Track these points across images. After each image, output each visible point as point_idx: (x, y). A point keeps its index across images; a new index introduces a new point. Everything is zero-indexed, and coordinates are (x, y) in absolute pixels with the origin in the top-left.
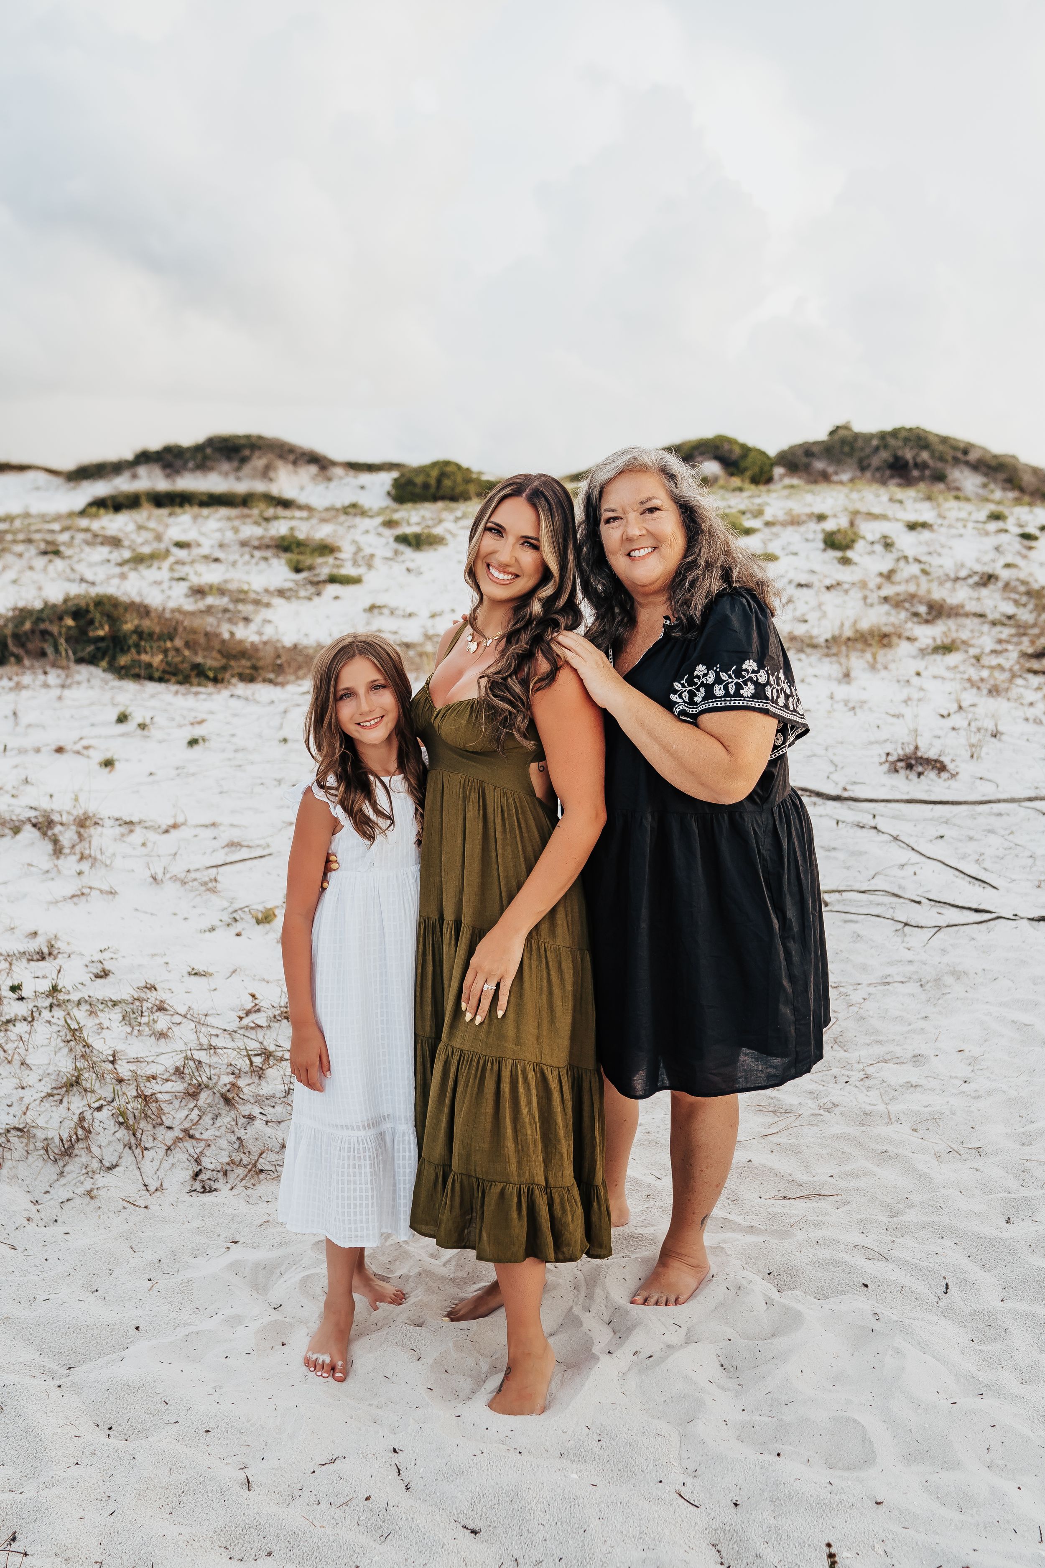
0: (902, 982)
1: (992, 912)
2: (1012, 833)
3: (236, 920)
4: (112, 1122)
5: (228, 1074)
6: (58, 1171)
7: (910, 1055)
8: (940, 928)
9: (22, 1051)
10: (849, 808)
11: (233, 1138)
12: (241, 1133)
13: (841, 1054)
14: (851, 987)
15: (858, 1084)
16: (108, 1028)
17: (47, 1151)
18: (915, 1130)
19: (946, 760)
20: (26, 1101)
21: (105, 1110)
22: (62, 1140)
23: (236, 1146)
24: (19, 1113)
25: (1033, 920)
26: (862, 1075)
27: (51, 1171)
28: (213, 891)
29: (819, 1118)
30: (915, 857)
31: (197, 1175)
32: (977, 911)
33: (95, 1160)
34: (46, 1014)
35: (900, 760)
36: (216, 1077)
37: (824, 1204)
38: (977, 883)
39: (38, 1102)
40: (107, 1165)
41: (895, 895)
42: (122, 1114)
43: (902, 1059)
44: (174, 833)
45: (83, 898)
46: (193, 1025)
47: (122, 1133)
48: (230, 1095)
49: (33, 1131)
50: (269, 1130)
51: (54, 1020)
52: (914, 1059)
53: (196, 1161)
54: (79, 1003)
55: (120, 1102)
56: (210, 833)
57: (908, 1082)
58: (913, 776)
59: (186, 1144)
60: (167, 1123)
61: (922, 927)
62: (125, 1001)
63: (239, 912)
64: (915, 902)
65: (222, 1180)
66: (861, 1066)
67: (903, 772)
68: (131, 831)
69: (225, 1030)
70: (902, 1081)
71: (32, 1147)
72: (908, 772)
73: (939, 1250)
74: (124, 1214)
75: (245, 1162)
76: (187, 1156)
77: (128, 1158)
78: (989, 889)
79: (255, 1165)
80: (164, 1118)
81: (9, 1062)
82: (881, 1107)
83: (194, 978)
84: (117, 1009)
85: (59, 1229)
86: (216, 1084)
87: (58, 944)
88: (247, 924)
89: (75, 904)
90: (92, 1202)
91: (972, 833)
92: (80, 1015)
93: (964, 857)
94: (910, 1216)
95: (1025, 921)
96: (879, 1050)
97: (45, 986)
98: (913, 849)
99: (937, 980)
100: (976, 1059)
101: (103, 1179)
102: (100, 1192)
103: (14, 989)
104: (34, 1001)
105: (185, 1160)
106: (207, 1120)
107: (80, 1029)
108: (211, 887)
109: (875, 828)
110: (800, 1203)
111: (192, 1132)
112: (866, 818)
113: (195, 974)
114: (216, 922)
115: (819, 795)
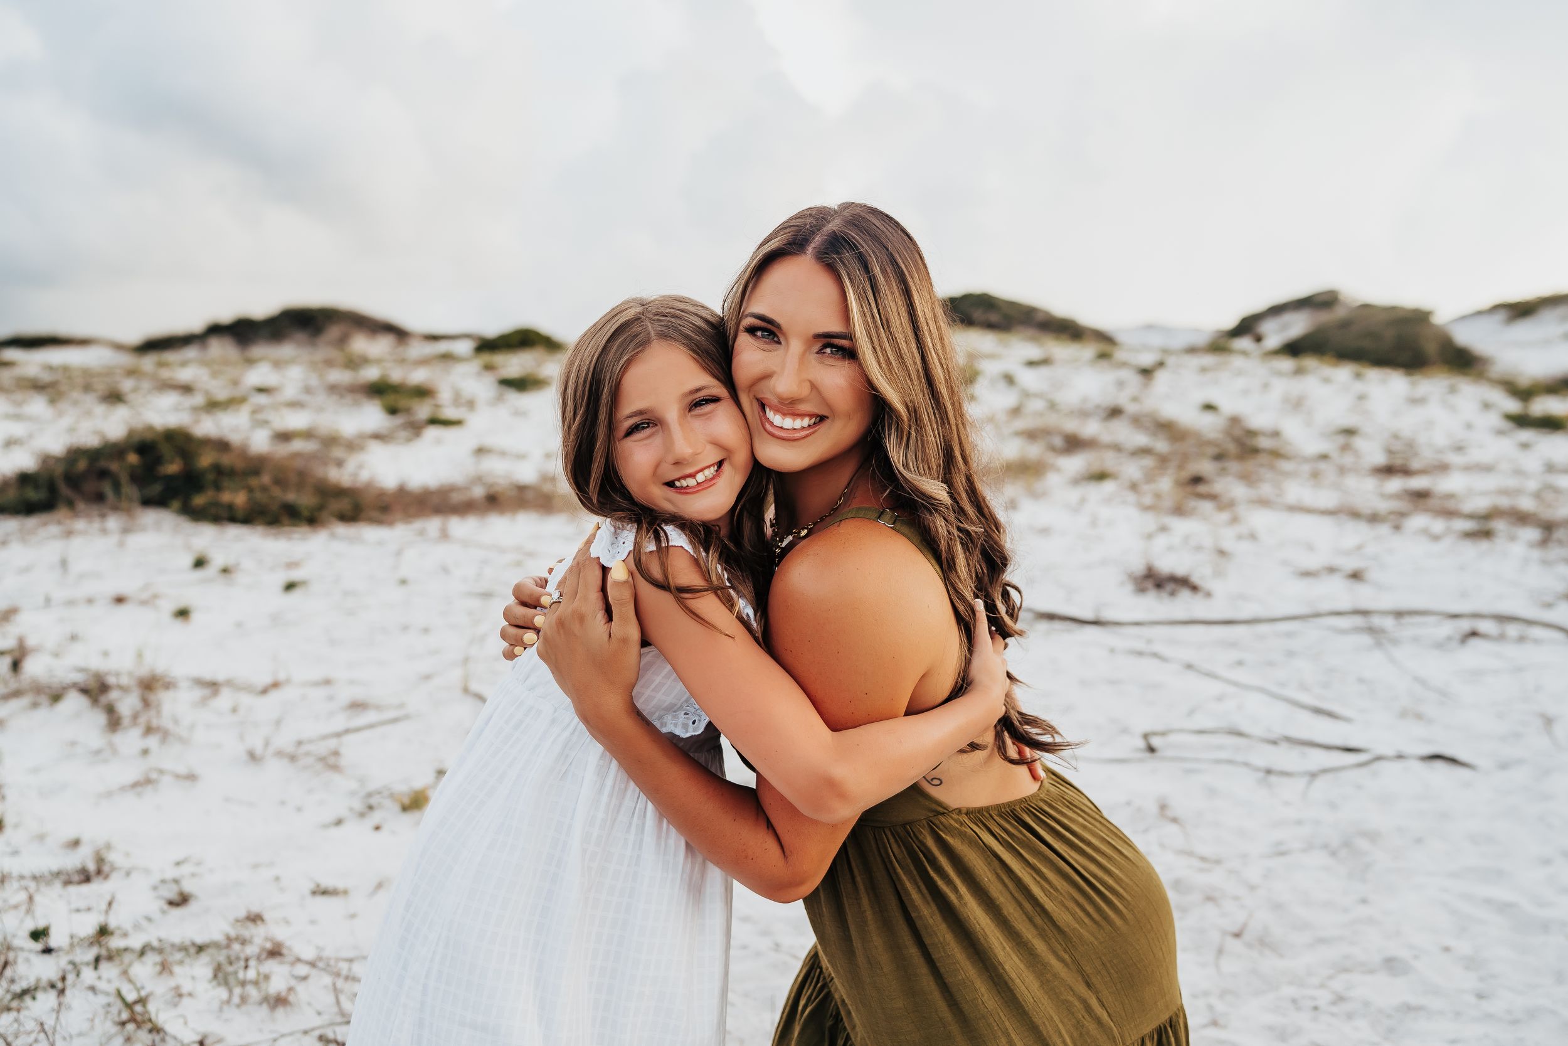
1: (1365, 752)
3: (371, 808)
8: (1311, 775)
16: (190, 995)
19: (1194, 578)
25: (1422, 759)
28: (335, 768)
32: (1345, 750)
34: (88, 975)
35: (1144, 579)
38: (1323, 715)
41: (1237, 734)
44: (274, 696)
45: (149, 787)
46: (327, 980)
51: (102, 985)
54: (142, 953)
56: (322, 692)
58: (1165, 595)
61: (1288, 774)
62: (216, 945)
63: (375, 796)
64: (1270, 743)
67: (1150, 593)
68: (216, 694)
72: (1157, 592)
78: (1341, 722)
83: (321, 900)
84: (205, 958)
87: (112, 857)
88: (388, 813)
89: (138, 796)
92: (143, 974)
95: (1416, 761)
97: (87, 926)
98: (1219, 678)
103: (37, 935)
104: (68, 953)
107: (142, 1001)
108: (331, 762)
109: (1156, 655)
112: (1140, 645)
113: (323, 892)
114: (343, 812)
115: (1072, 619)
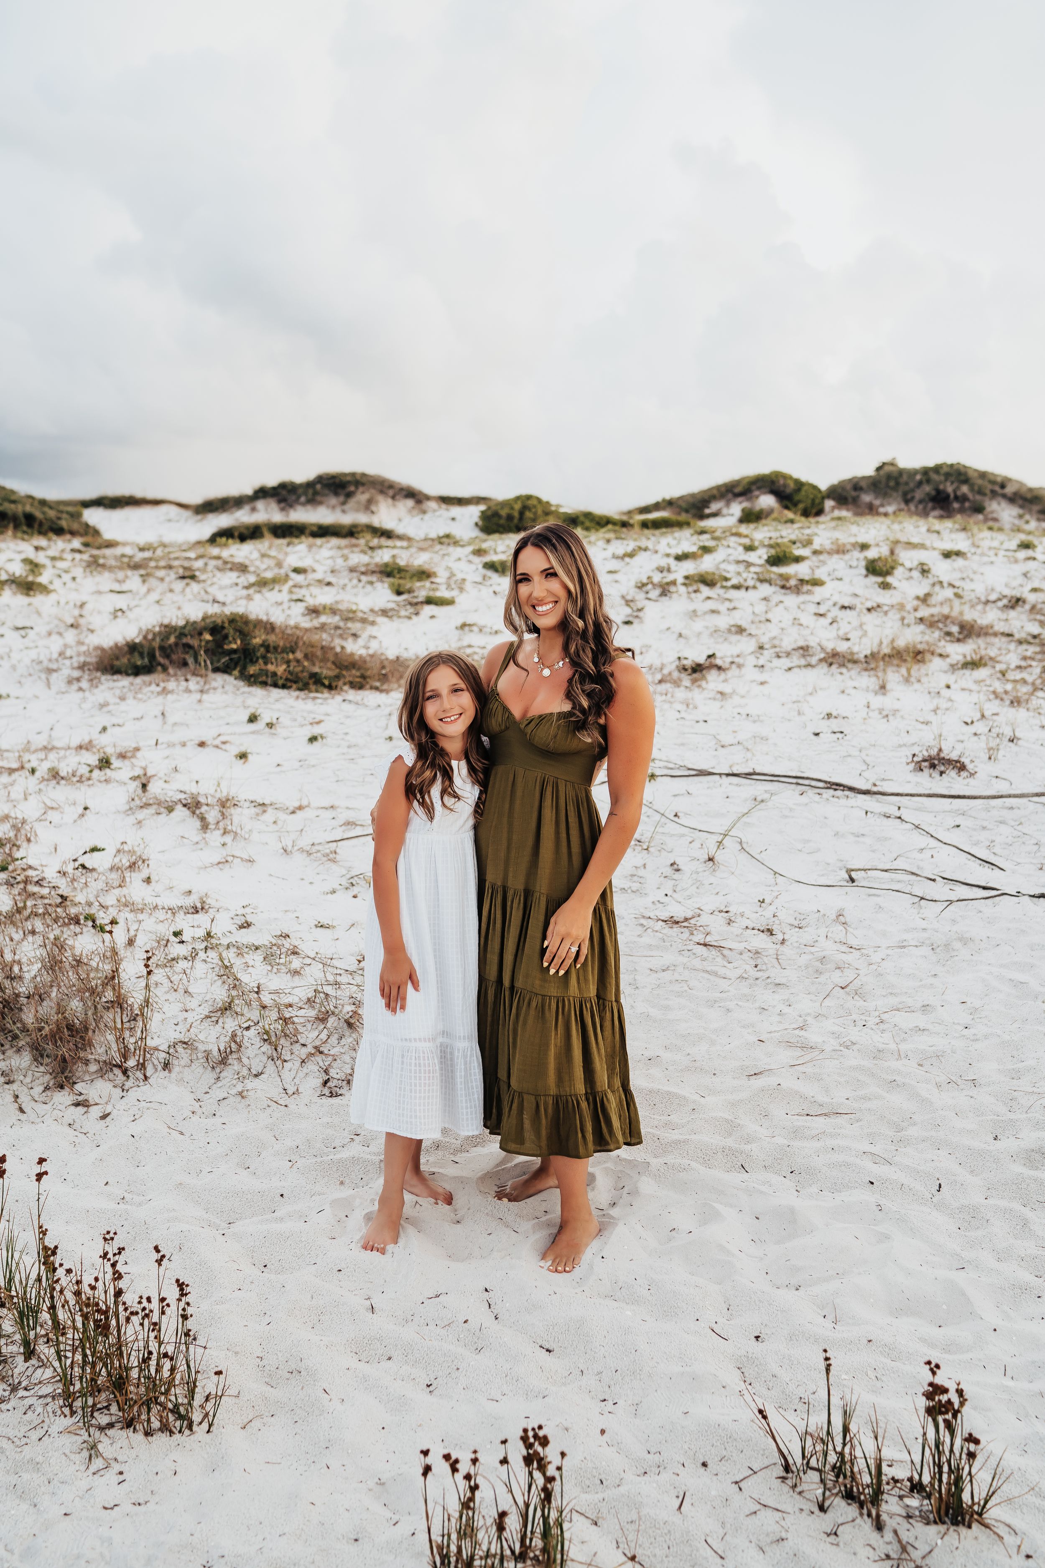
0: (916, 946)
1: (998, 890)
2: (1021, 824)
3: (353, 885)
4: (258, 1039)
5: (350, 1004)
6: (216, 1077)
7: (919, 1005)
8: (951, 902)
9: (185, 981)
10: (878, 801)
13: (861, 1003)
14: (872, 950)
15: (874, 1027)
16: (253, 966)
17: (207, 1059)
18: (921, 1065)
19: (966, 761)
20: (189, 1021)
21: (252, 1029)
22: (219, 1050)
24: (184, 1030)
25: (1033, 896)
26: (877, 1020)
27: (210, 1076)
28: (334, 861)
29: (839, 1053)
30: (933, 843)
31: (326, 1083)
32: (985, 888)
33: (244, 1069)
35: (925, 760)
36: (341, 1007)
37: (840, 1120)
38: (987, 865)
39: (199, 1022)
40: (255, 1072)
41: (913, 874)
42: (267, 1033)
43: (912, 1009)
44: (299, 814)
45: (227, 865)
46: (320, 966)
47: (266, 1048)
48: (352, 1021)
49: (196, 1044)
51: (209, 960)
52: (923, 1008)
54: (228, 947)
55: (265, 1024)
56: (330, 814)
57: (917, 1027)
58: (936, 774)
59: (317, 1058)
60: (302, 1041)
61: (936, 901)
62: (265, 946)
63: (357, 878)
64: (931, 879)
65: (346, 1088)
66: (877, 1013)
67: (927, 771)
68: (264, 811)
69: (347, 971)
70: (912, 1026)
71: (194, 1057)
72: (932, 770)
73: (935, 1158)
74: (269, 1110)
76: (318, 1068)
77: (271, 1068)
78: (997, 870)
80: (299, 1037)
81: (175, 990)
82: (893, 1046)
83: (320, 930)
84: (259, 952)
85: (218, 1120)
86: (341, 1011)
87: (208, 901)
88: (362, 888)
89: (221, 869)
90: (243, 1100)
91: (985, 824)
92: (230, 955)
93: (976, 844)
94: (912, 1132)
95: (1027, 897)
96: (893, 1001)
97: (201, 933)
98: (932, 836)
99: (946, 945)
100: (976, 1009)
101: (251, 1084)
102: (249, 1093)
103: (176, 934)
104: (192, 944)
105: (316, 1070)
106: (334, 1040)
107: (231, 966)
108: (331, 858)
109: (900, 818)
110: (821, 1119)
111: (321, 1049)
112: (892, 810)
113: (321, 926)
114: (336, 887)
115: (851, 789)
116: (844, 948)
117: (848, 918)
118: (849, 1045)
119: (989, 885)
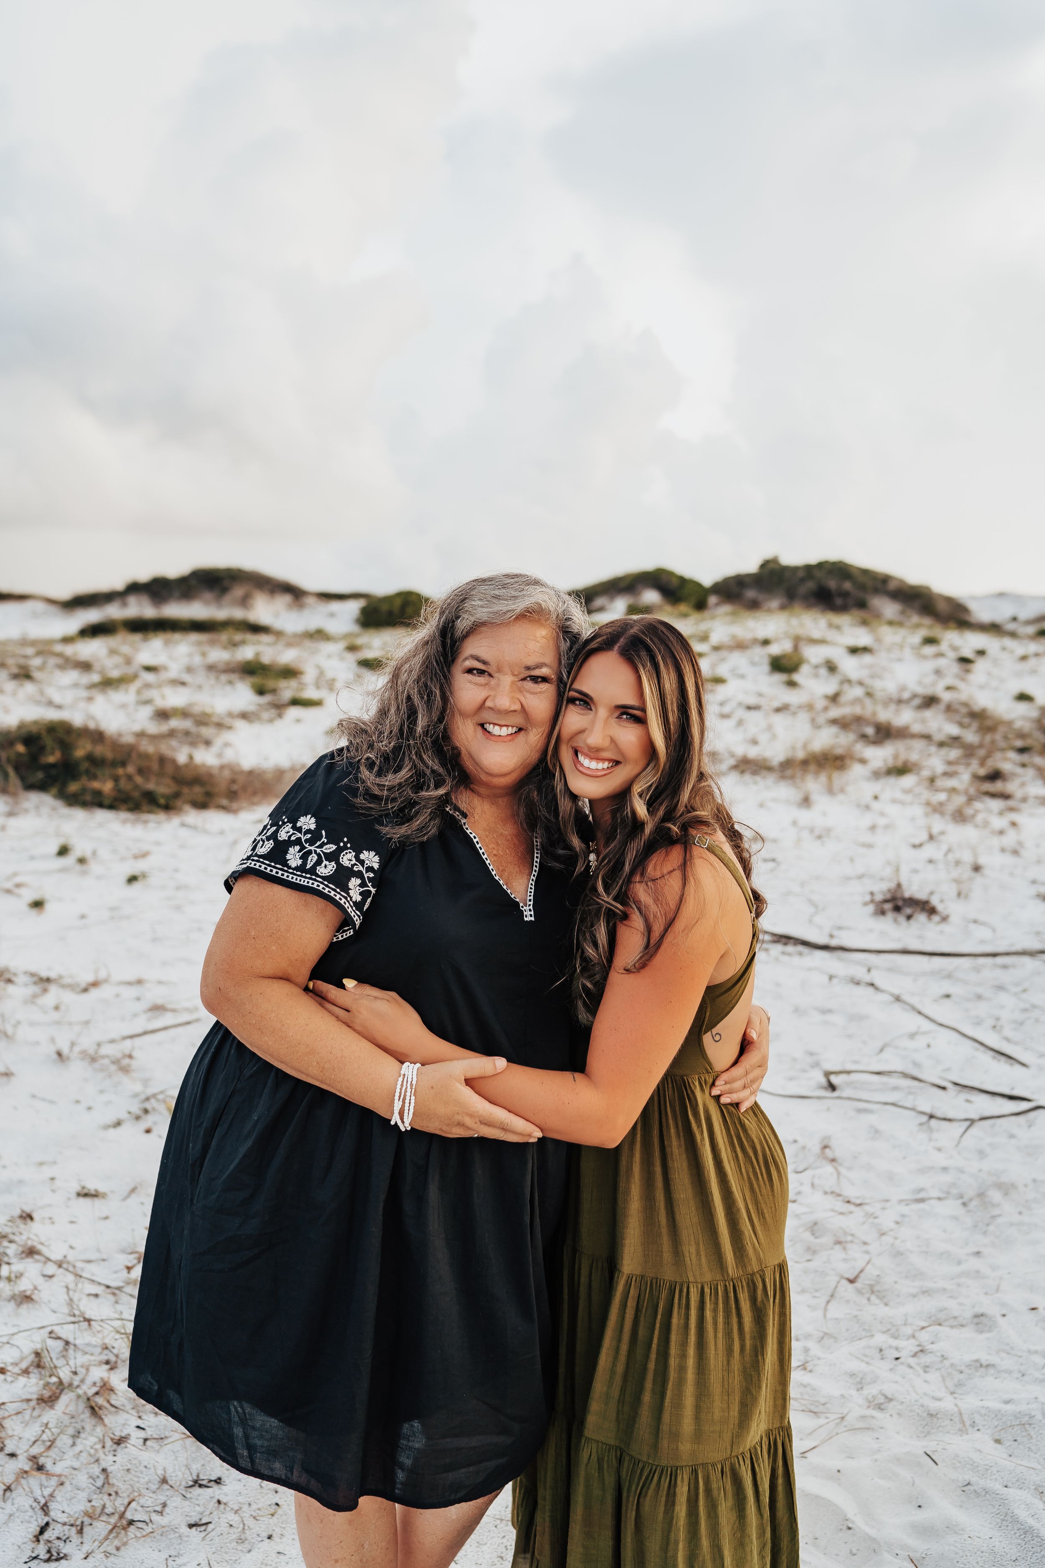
0: (939, 1199)
1: (1029, 1100)
2: (1025, 991)
3: (146, 1111)
5: (101, 1363)
7: (968, 1314)
8: (972, 1122)
10: (840, 959)
11: (96, 1470)
12: (107, 1461)
13: (882, 1311)
14: (879, 1206)
15: (911, 1362)
18: (998, 1441)
19: (935, 901)
23: (99, 1483)
26: (914, 1346)
28: (125, 1070)
30: (926, 1025)
31: (43, 1530)
32: (1012, 1098)
35: (886, 901)
36: (83, 1371)
38: (1003, 1059)
41: (915, 1078)
43: (960, 1321)
44: (94, 993)
46: (70, 1278)
48: (100, 1400)
50: (146, 1456)
52: (976, 1320)
53: (42, 1508)
56: (133, 991)
57: (977, 1361)
58: (902, 919)
59: (31, 1481)
61: (950, 1120)
63: (153, 1101)
64: (939, 1087)
65: (75, 1539)
66: (908, 1330)
67: (890, 916)
68: (45, 991)
69: (108, 1287)
70: (969, 1358)
72: (895, 915)
75: (109, 1510)
76: (31, 1501)
78: (1017, 1067)
79: (122, 1516)
82: (948, 1404)
83: (83, 1201)
86: (82, 1381)
88: (159, 1119)
91: (980, 990)
93: (978, 1022)
96: (929, 1305)
98: (920, 1013)
99: (981, 1195)
105: (27, 1507)
106: (64, 1441)
108: (124, 1065)
109: (872, 985)
111: (42, 1461)
112: (860, 973)
113: (85, 1194)
114: (123, 1115)
115: (805, 943)
116: (840, 1206)
117: (838, 1151)
118: (881, 1403)
119: (1015, 1093)
